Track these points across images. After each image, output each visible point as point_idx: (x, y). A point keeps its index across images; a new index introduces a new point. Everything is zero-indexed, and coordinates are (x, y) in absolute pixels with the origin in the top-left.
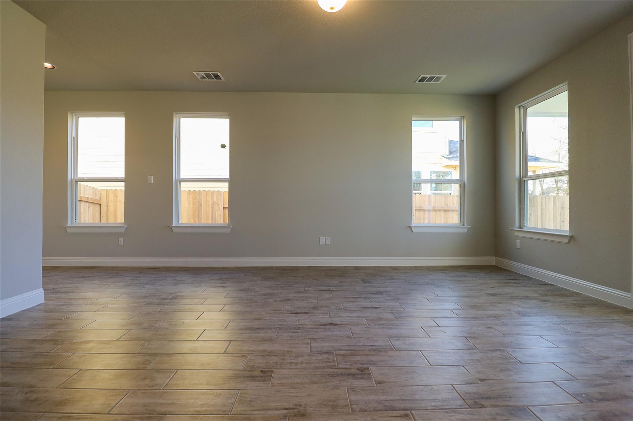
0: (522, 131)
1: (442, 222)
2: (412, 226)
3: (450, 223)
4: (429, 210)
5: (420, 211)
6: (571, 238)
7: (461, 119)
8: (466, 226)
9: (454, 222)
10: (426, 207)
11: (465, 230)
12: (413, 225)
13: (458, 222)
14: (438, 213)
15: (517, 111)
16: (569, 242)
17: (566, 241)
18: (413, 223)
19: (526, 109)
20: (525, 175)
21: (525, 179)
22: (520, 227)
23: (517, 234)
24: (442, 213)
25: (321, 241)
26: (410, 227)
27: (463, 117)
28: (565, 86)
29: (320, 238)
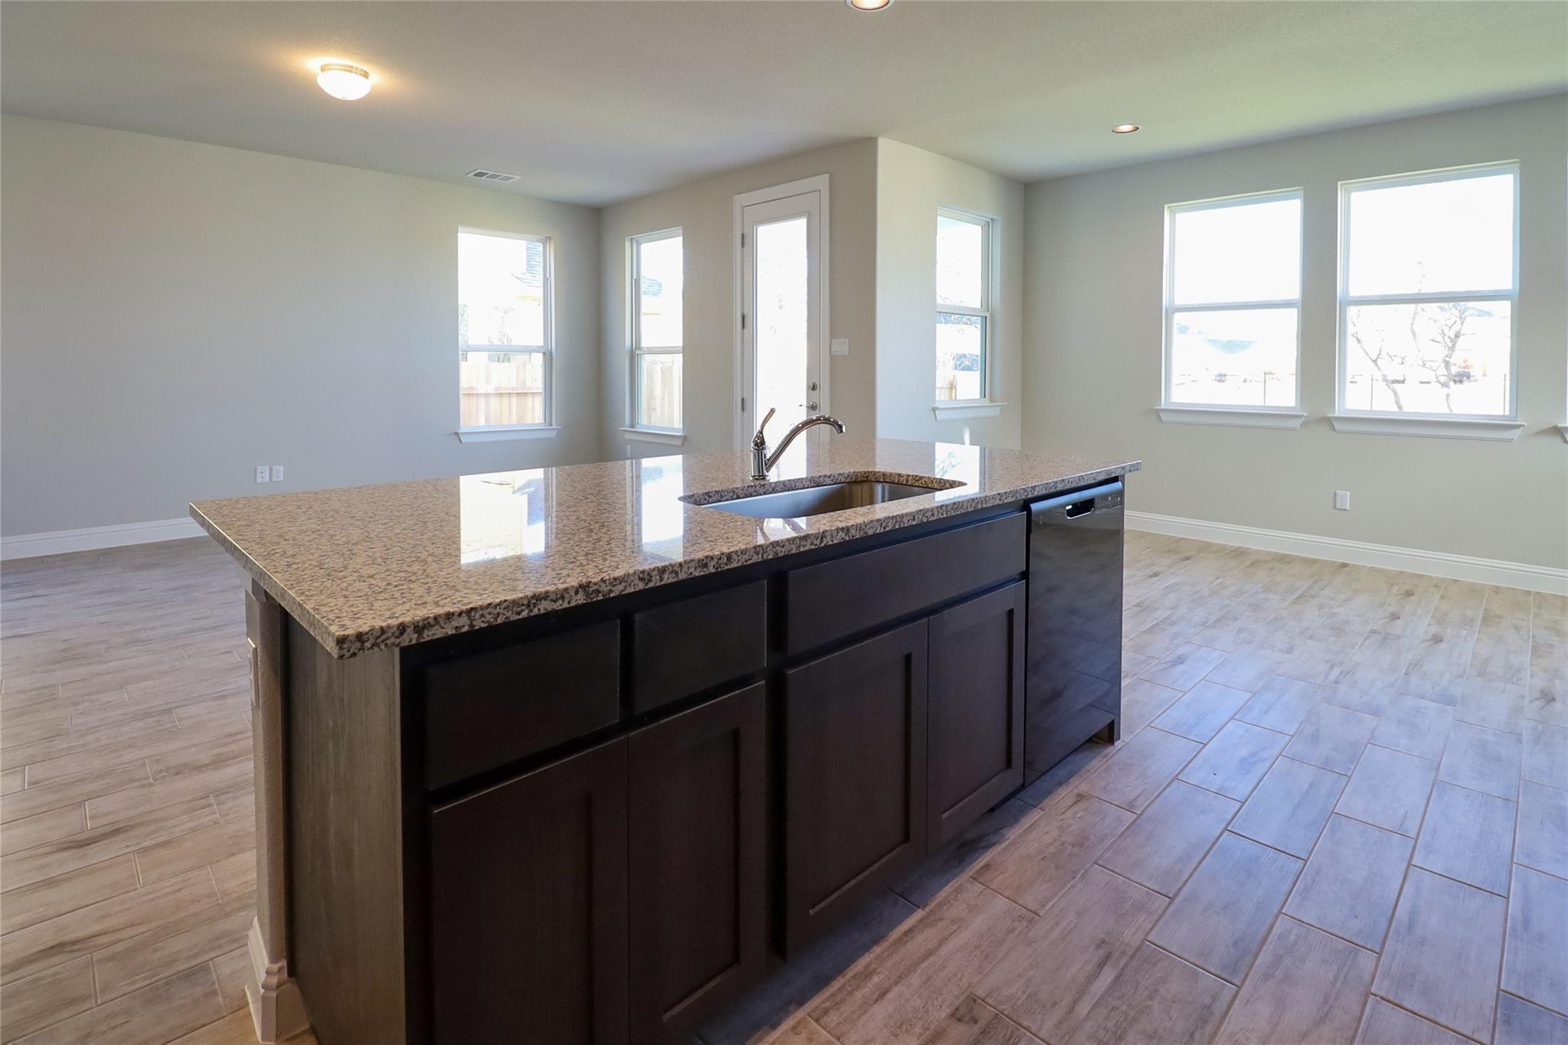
0: (635, 277)
1: (514, 421)
2: (460, 432)
3: (529, 421)
4: (487, 395)
5: (469, 397)
6: (684, 438)
7: (546, 240)
8: (554, 427)
9: (537, 421)
10: (482, 389)
11: (553, 434)
12: (462, 430)
13: (542, 421)
14: (505, 400)
15: (628, 244)
16: (683, 444)
17: (679, 443)
18: (461, 425)
19: (639, 244)
20: (638, 347)
21: (638, 352)
22: (632, 426)
23: (628, 436)
24: (514, 400)
25: (259, 476)
26: (456, 433)
27: (550, 238)
28: (679, 230)
29: (256, 469)
